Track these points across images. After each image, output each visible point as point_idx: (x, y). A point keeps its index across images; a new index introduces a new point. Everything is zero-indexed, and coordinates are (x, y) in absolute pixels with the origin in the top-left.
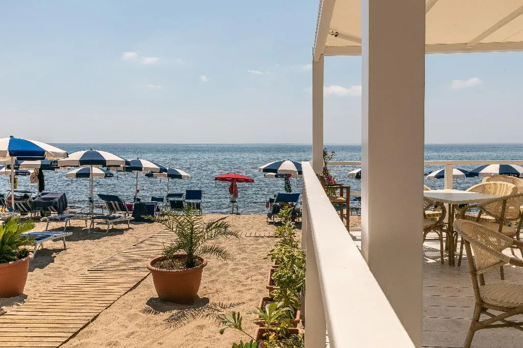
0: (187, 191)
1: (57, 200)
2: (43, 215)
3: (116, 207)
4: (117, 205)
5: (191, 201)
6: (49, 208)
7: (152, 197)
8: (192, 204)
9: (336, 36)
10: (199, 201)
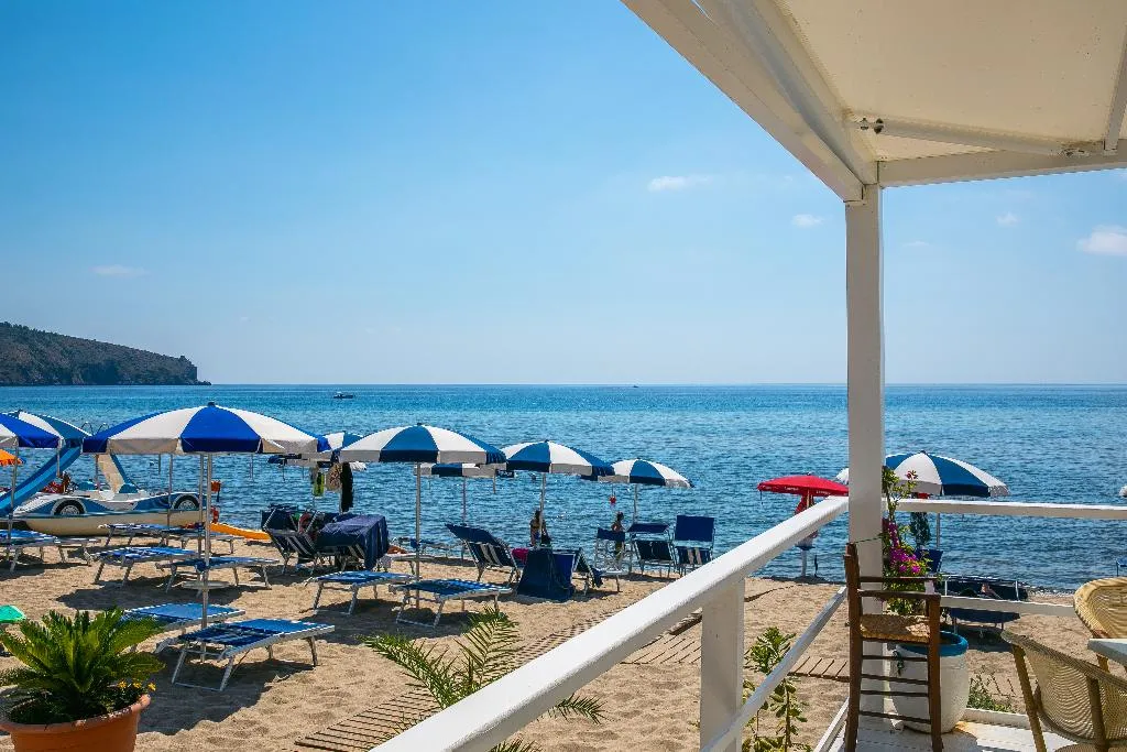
0: (680, 519)
1: (364, 531)
2: (338, 566)
3: (491, 556)
4: (492, 551)
5: (689, 544)
6: (351, 549)
7: (600, 530)
8: (690, 552)
9: (878, 130)
10: (706, 544)
